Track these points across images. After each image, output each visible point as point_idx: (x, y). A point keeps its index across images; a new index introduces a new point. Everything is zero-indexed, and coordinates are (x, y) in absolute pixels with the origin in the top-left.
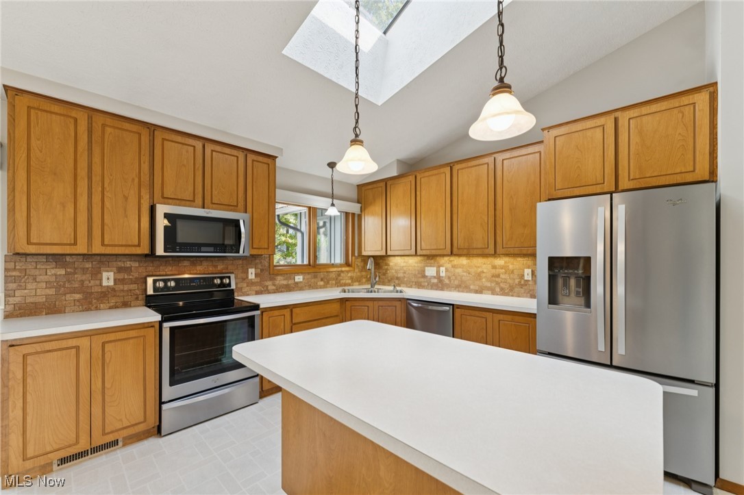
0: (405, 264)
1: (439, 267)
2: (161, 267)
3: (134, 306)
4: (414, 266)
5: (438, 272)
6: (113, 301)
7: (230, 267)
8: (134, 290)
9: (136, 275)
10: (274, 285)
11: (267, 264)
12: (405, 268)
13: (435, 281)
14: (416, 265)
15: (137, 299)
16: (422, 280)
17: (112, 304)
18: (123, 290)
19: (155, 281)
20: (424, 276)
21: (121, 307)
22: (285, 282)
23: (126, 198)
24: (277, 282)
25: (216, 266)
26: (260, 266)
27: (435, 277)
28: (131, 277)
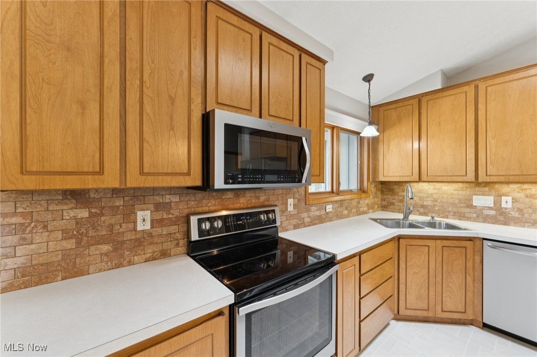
0: (436, 191)
1: (500, 196)
2: (204, 201)
3: (174, 255)
4: (452, 194)
5: (497, 203)
6: (149, 251)
7: (271, 198)
8: (174, 233)
9: (176, 213)
10: (309, 217)
11: (303, 193)
12: (434, 196)
13: (493, 213)
14: (456, 192)
15: (177, 245)
16: (467, 210)
17: (148, 255)
18: (161, 235)
19: (200, 221)
20: (471, 206)
21: (159, 258)
22: (317, 213)
23: (172, 100)
24: (312, 214)
25: (258, 198)
26: (297, 196)
27: (490, 208)
28: (170, 216)
